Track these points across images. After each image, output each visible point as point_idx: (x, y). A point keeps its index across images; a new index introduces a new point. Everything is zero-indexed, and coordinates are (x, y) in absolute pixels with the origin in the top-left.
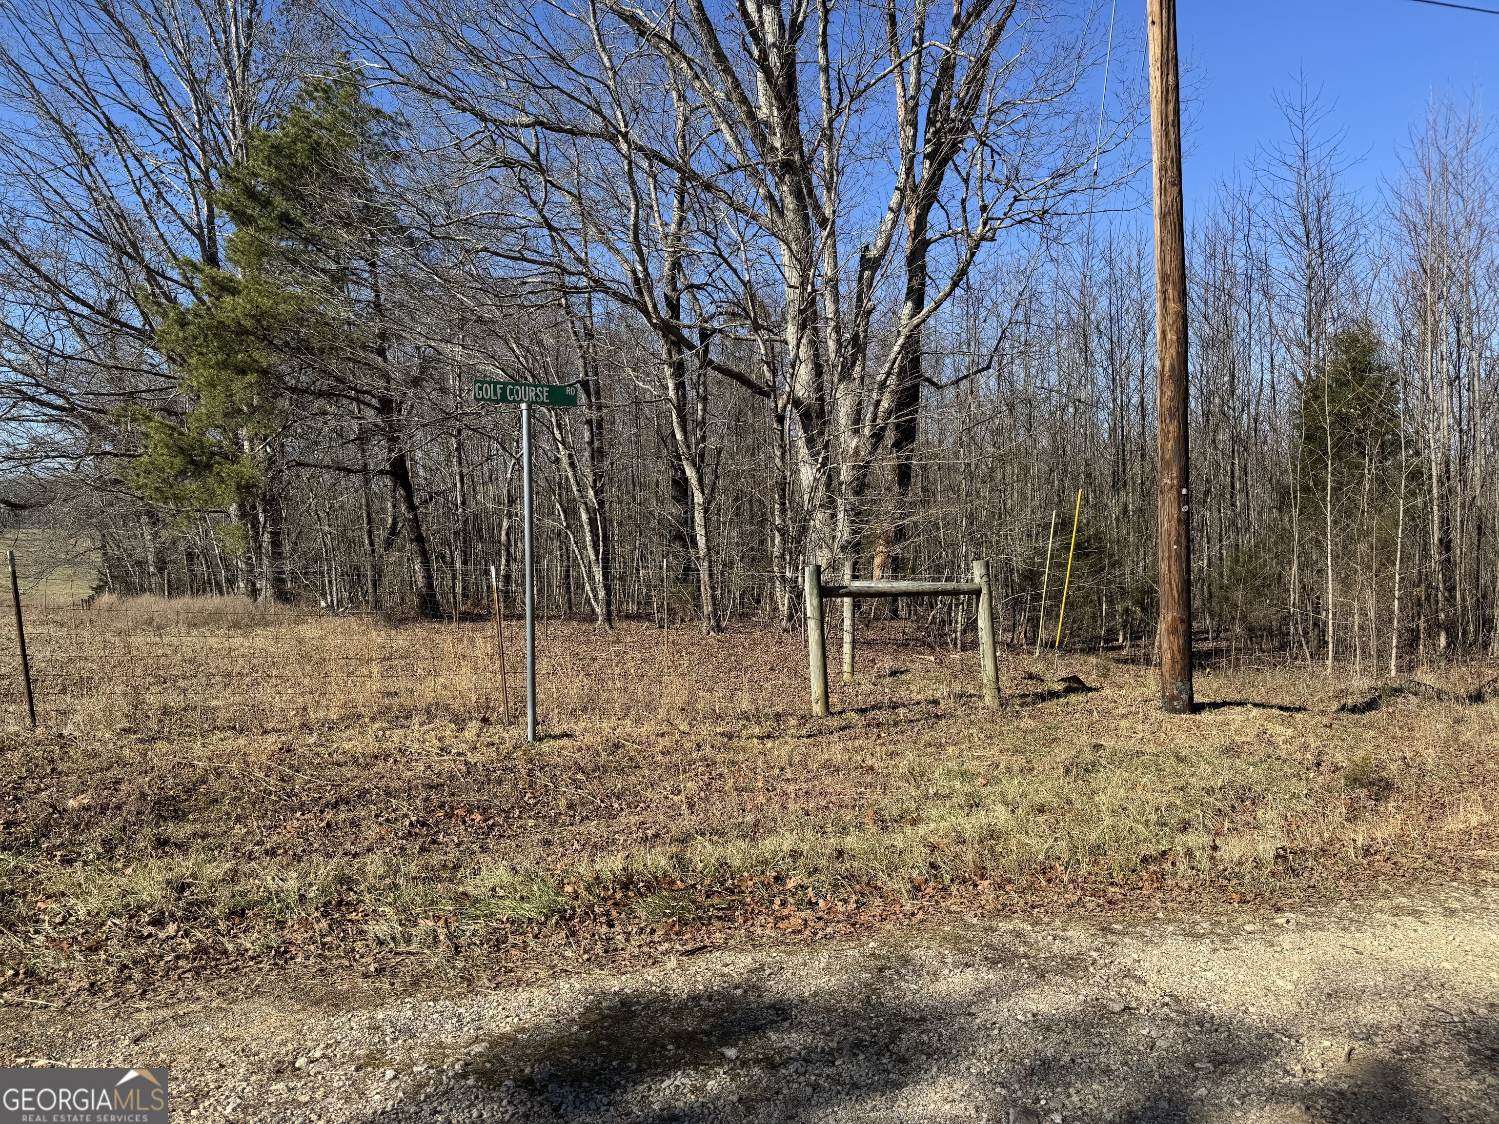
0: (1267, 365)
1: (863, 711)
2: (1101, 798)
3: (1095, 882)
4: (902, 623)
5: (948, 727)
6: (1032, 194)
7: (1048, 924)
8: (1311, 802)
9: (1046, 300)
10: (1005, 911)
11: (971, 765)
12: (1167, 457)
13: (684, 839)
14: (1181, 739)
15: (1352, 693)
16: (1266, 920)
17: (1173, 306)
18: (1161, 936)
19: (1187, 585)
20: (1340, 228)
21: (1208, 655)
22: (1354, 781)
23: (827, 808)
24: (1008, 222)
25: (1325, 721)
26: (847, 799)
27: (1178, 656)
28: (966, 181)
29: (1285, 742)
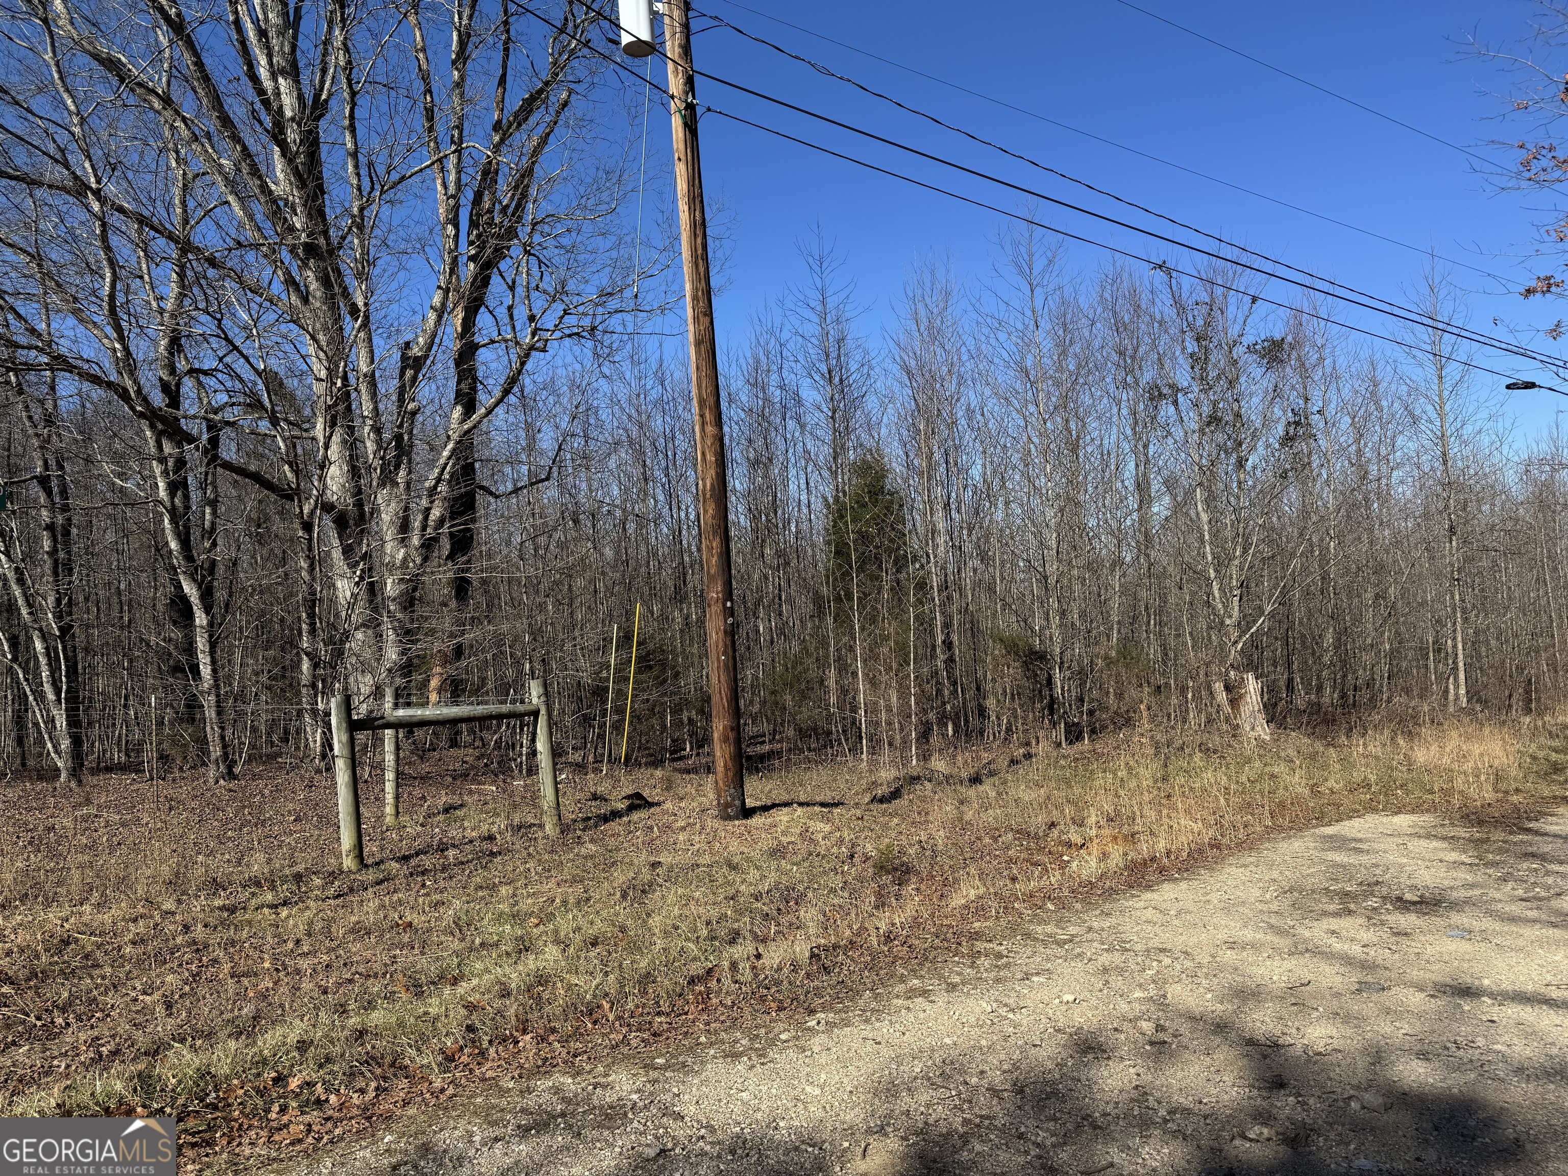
0: (803, 486)
1: (406, 858)
2: (656, 921)
3: (642, 1015)
4: (462, 752)
5: (504, 865)
6: (581, 309)
7: (589, 1072)
8: (846, 894)
9: (604, 415)
10: (545, 1067)
11: (526, 904)
12: (712, 572)
13: (156, 1051)
14: (734, 846)
15: (881, 785)
16: (800, 1025)
17: (710, 429)
18: (702, 1062)
19: (735, 695)
20: (856, 366)
21: (762, 758)
22: (881, 868)
23: (350, 981)
24: (558, 334)
25: (859, 813)
26: (377, 967)
27: (730, 764)
28: (512, 288)
29: (824, 839)
